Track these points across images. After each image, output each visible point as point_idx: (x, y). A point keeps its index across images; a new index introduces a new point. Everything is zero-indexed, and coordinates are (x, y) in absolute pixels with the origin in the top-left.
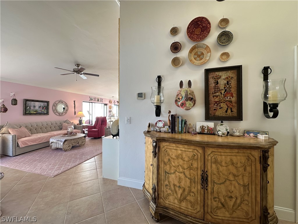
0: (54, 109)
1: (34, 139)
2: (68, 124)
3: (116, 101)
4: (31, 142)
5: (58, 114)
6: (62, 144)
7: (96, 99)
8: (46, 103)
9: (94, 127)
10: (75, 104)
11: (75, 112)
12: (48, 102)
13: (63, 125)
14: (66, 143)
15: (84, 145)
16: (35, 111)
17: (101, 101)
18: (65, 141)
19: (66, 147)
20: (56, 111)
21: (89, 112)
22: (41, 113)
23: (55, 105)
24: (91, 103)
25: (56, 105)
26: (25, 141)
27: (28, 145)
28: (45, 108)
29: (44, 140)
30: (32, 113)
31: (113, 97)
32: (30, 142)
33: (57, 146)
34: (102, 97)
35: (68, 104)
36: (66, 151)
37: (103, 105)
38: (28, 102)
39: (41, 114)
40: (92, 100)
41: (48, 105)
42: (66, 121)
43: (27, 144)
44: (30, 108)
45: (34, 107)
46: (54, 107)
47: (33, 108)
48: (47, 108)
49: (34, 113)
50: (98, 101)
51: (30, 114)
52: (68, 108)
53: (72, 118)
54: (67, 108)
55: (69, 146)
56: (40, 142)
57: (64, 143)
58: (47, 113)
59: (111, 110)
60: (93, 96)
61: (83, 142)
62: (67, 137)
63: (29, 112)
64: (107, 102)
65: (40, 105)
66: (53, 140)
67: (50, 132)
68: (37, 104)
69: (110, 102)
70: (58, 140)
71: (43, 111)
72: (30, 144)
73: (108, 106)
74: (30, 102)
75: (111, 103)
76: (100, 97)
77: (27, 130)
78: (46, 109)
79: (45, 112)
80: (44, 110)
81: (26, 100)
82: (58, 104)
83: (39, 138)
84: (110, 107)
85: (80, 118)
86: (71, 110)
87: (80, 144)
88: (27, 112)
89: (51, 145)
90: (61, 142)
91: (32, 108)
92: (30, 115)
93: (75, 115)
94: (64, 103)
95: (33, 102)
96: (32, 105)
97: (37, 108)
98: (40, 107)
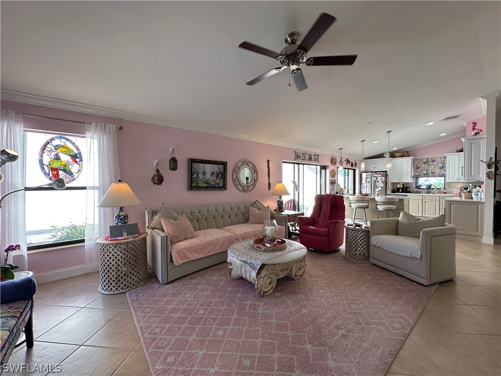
0: (235, 177)
1: (200, 245)
2: (259, 209)
3: (343, 160)
4: (195, 252)
5: (240, 188)
6: (254, 274)
7: (306, 155)
8: (222, 166)
9: (312, 221)
10: (268, 167)
11: (269, 184)
12: (224, 164)
13: (250, 212)
14: (263, 273)
15: (301, 275)
16: (206, 183)
17: (315, 159)
18: (263, 266)
19: (264, 285)
20: (238, 183)
21: (294, 182)
22: (214, 186)
23: (237, 170)
24: (296, 165)
25: (237, 169)
26: (185, 249)
27: (188, 258)
28: (220, 175)
29: (217, 247)
30: (201, 185)
31: (341, 149)
32: (193, 253)
33: (244, 273)
34: (318, 151)
35: (257, 167)
36: (263, 296)
37: (319, 167)
38: (195, 165)
39: (215, 189)
40: (301, 158)
41: (225, 170)
42: (255, 203)
43: (186, 257)
44: (197, 176)
45: (204, 173)
46: (235, 174)
47: (202, 177)
48: (223, 175)
49: (205, 185)
50: (310, 159)
51: (198, 188)
52: (257, 175)
53: (265, 197)
54: (256, 175)
55: (270, 283)
56: (210, 252)
57: (258, 274)
58: (224, 187)
59: (334, 179)
60: (302, 148)
61: (300, 269)
62: (265, 251)
63: (197, 183)
64: (327, 162)
65: (212, 171)
66: (235, 259)
67: (227, 228)
68: (209, 168)
69: (333, 162)
70: (244, 262)
71: (218, 181)
72: (194, 257)
73: (328, 171)
74: (197, 164)
75: (335, 163)
76: (314, 151)
77: (189, 223)
78: (221, 178)
79: (221, 184)
80: (220, 181)
81: (192, 161)
82: (241, 168)
83: (210, 243)
84: (333, 174)
85: (280, 196)
86: (263, 179)
87: (294, 274)
88: (193, 185)
89: (230, 267)
90: (253, 268)
91: (201, 176)
92: (198, 190)
93: (269, 189)
94: (251, 165)
95: (202, 165)
96: (201, 171)
97: (208, 176)
98: (213, 174)
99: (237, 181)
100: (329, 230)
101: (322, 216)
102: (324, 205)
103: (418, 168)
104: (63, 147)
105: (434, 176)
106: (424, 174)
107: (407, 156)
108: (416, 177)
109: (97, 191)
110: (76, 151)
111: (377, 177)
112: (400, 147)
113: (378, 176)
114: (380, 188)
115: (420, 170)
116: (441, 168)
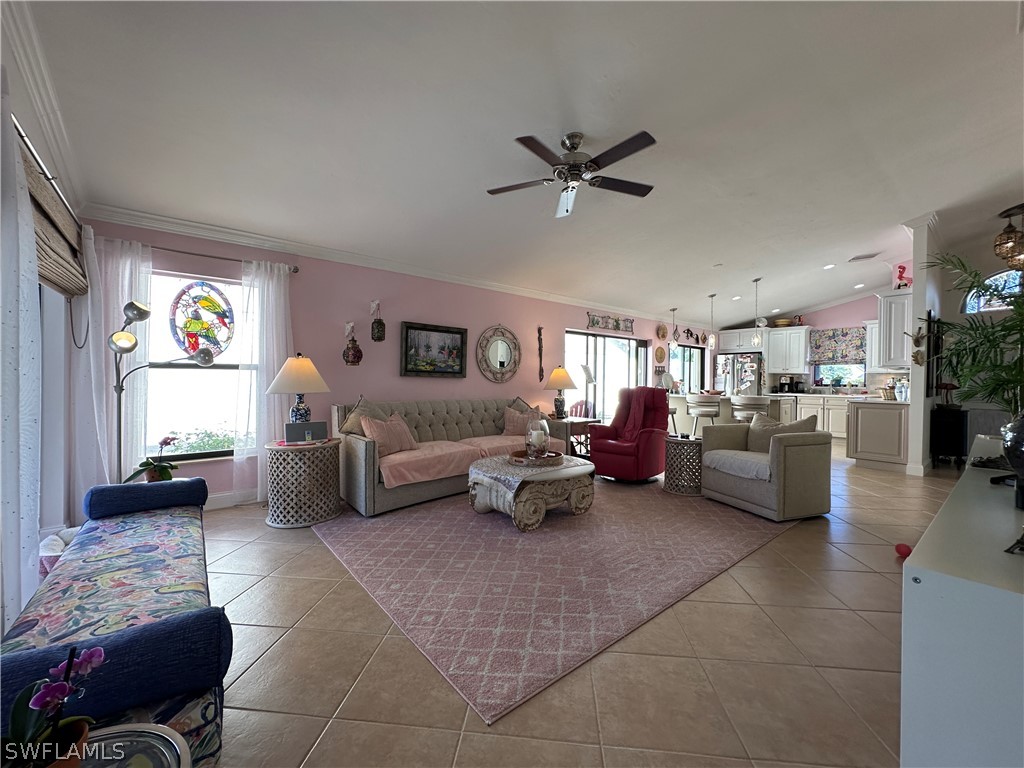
0: (480, 356)
1: (423, 460)
2: (522, 412)
3: (680, 331)
4: (416, 471)
5: (490, 376)
6: (510, 495)
7: (610, 321)
8: (458, 336)
9: (614, 432)
10: (540, 340)
11: (541, 370)
12: (463, 333)
13: (507, 416)
14: (525, 495)
15: (586, 510)
16: (431, 364)
17: (626, 327)
18: (524, 484)
19: (525, 513)
20: (485, 366)
21: (586, 369)
22: (444, 370)
23: (484, 344)
24: (591, 339)
25: (485, 342)
26: (401, 464)
27: (405, 479)
28: (455, 352)
29: (451, 467)
30: (423, 368)
31: (674, 310)
32: (414, 473)
33: (494, 500)
34: (631, 313)
35: (520, 340)
36: (523, 531)
37: (633, 344)
38: (413, 333)
39: (446, 375)
40: (599, 325)
41: (464, 342)
42: (514, 401)
43: (402, 476)
44: (416, 351)
45: (428, 347)
46: (480, 351)
47: (425, 353)
48: (460, 352)
49: (428, 368)
50: (617, 327)
51: (418, 373)
52: (520, 354)
53: (533, 392)
54: (517, 353)
55: (535, 512)
56: (439, 473)
57: (516, 496)
58: (461, 373)
59: (662, 365)
60: (601, 308)
61: (583, 497)
62: (528, 466)
63: (415, 365)
64: (648, 334)
65: (441, 344)
66: (481, 477)
67: (467, 440)
68: (436, 339)
69: (661, 334)
70: (496, 479)
71: (450, 363)
72: (414, 478)
73: (650, 349)
74: (417, 332)
75: (664, 336)
76: (623, 312)
77: (406, 427)
78: (457, 357)
79: (457, 368)
80: (454, 361)
81: (408, 327)
82: (491, 340)
83: (439, 459)
84: (661, 356)
85: (560, 391)
86: (530, 361)
87: (573, 505)
88: (410, 367)
89: (473, 492)
90: (509, 487)
91: (422, 352)
92: (417, 376)
93: (541, 380)
94: (508, 335)
95: (424, 333)
96: (423, 344)
97: (435, 352)
98: (442, 348)
99: (483, 363)
100: (637, 446)
101: (630, 425)
102: (634, 405)
103: (818, 347)
104: (206, 299)
105: (847, 363)
106: (829, 359)
107: (798, 325)
108: (815, 365)
109: (254, 372)
110: (225, 307)
111: (743, 364)
112: (786, 309)
113: (745, 361)
114: (748, 384)
115: (821, 350)
116: (858, 348)
